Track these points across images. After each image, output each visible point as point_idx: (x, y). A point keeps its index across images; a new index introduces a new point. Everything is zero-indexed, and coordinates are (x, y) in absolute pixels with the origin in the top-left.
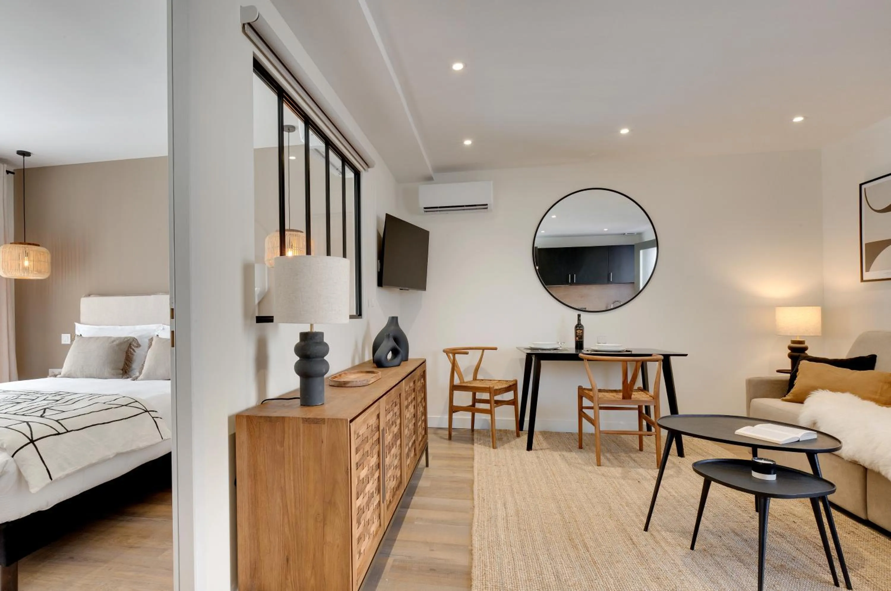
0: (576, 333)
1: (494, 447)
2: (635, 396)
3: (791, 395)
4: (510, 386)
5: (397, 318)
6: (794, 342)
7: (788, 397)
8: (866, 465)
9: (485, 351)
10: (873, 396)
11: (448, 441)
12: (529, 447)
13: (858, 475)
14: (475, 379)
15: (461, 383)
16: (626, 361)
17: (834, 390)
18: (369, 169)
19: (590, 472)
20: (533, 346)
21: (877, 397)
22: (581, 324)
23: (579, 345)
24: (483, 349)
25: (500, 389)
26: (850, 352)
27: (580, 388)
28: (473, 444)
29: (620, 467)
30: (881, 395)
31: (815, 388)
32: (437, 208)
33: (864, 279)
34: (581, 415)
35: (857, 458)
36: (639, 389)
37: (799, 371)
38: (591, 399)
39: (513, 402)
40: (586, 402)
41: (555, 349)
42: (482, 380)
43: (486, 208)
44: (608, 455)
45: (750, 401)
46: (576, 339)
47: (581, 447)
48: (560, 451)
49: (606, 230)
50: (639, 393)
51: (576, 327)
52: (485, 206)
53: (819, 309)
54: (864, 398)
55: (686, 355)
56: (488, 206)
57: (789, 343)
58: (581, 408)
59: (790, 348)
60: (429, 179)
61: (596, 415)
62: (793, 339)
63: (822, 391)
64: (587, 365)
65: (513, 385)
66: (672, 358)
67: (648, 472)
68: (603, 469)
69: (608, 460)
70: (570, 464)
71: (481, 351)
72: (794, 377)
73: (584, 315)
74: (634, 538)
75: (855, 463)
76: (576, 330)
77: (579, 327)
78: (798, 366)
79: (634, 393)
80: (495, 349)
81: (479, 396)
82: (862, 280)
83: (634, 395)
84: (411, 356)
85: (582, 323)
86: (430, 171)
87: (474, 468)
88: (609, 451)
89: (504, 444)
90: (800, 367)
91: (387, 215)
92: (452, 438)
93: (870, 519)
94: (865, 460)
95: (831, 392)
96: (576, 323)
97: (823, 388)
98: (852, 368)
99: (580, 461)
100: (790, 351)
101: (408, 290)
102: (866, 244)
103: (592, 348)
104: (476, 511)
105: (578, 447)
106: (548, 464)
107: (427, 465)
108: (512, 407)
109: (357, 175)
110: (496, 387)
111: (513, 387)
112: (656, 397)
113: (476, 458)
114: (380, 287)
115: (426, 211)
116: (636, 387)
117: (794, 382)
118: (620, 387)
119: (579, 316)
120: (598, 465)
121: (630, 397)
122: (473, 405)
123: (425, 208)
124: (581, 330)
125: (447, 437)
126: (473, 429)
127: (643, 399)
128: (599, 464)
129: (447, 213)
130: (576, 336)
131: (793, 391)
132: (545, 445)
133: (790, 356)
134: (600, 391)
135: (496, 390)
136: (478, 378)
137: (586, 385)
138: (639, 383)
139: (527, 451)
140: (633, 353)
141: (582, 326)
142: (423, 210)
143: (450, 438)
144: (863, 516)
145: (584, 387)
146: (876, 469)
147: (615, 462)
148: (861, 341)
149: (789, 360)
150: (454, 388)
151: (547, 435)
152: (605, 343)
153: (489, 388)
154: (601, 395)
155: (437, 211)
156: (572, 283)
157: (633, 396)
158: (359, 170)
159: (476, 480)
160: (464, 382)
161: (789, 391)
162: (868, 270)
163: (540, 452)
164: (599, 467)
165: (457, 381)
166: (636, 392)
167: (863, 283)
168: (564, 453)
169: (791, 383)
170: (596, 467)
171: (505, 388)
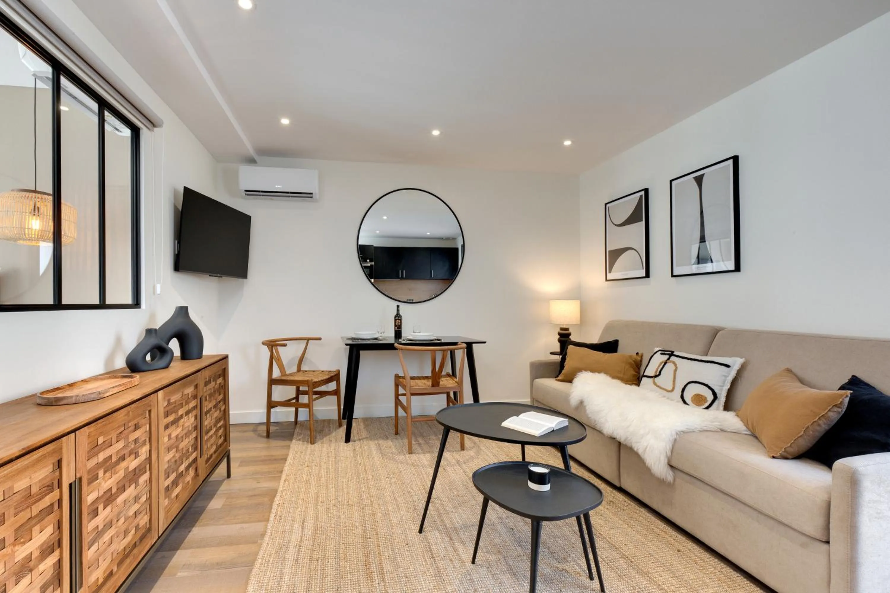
0: (395, 323)
1: (312, 443)
2: (443, 383)
3: (563, 375)
4: (332, 377)
5: (186, 308)
6: (562, 329)
7: (560, 378)
8: (622, 441)
9: (310, 341)
10: (619, 375)
11: (265, 440)
12: (348, 440)
13: (614, 448)
14: (299, 370)
15: (282, 376)
16: (434, 351)
17: (593, 371)
18: (155, 129)
19: (401, 463)
20: (354, 336)
21: (622, 376)
22: (399, 314)
23: (398, 334)
24: (308, 340)
25: (319, 381)
26: (601, 337)
27: (397, 377)
28: (291, 440)
29: (429, 452)
30: (624, 374)
31: (580, 370)
32: (259, 191)
33: (608, 279)
34: (398, 403)
35: (615, 435)
36: (448, 375)
37: (568, 354)
38: (404, 387)
39: (336, 392)
40: (401, 391)
41: (376, 339)
42: (306, 371)
43: (312, 197)
44: (420, 440)
45: (533, 382)
46: (395, 329)
47: (397, 433)
48: (377, 439)
49: (428, 234)
50: (447, 378)
51: (396, 317)
52: (309, 195)
53: (578, 302)
54: (614, 377)
55: (485, 342)
56: (313, 195)
57: (558, 330)
58: (397, 395)
59: (559, 334)
60: (252, 161)
61: (409, 401)
62: (561, 327)
63: (585, 372)
64: (401, 355)
65: (335, 375)
66: (474, 345)
67: (452, 456)
68: (414, 457)
69: (420, 444)
70: (383, 455)
71: (306, 341)
72: (563, 360)
73: (402, 306)
74: (434, 547)
75: (613, 439)
76: (395, 320)
77: (398, 317)
78: (566, 350)
79: (443, 379)
80: (320, 339)
81: (301, 388)
82: (607, 280)
83: (442, 381)
84: (205, 352)
85: (401, 313)
86: (251, 152)
87: (284, 473)
88: (422, 435)
89: (324, 438)
90: (568, 351)
91: (186, 188)
92: (271, 435)
93: (623, 487)
94: (621, 435)
95: (591, 373)
96: (396, 313)
97: (586, 370)
98: (604, 352)
99: (394, 450)
100: (559, 337)
101: (221, 277)
102: (609, 251)
103: (408, 338)
104: (266, 538)
105: (394, 432)
106: (363, 458)
107: (229, 476)
108: (335, 398)
109: (136, 132)
110: (316, 380)
111: (335, 377)
112: (460, 384)
113: (289, 460)
114: (177, 272)
115: (248, 195)
116: (444, 373)
117: (564, 364)
118: (430, 374)
119: (398, 306)
120: (409, 454)
121: (438, 385)
122: (297, 398)
123: (246, 191)
124: (399, 320)
125: (265, 434)
126: (296, 422)
127: (450, 385)
128: (410, 452)
129: (272, 199)
130: (395, 326)
131: (563, 372)
132: (364, 434)
133: (559, 341)
134: (413, 378)
135: (315, 382)
136: (302, 369)
137: (401, 374)
138: (448, 369)
139: (345, 444)
140: (443, 341)
141: (400, 316)
142: (244, 193)
143: (268, 435)
144: (617, 484)
145: (399, 375)
146: (629, 445)
147: (425, 447)
148: (608, 328)
149: (559, 344)
150: (272, 382)
151: (368, 421)
152: (420, 332)
153: (308, 381)
154: (413, 383)
155: (260, 195)
156: (402, 278)
157: (441, 383)
158: (138, 127)
159: (280, 489)
160: (286, 375)
161: (560, 372)
162: (610, 272)
163: (358, 443)
164: (411, 455)
165: (276, 374)
166: (445, 378)
167: (607, 282)
168: (381, 442)
169: (562, 364)
170: (407, 456)
171: (326, 379)
